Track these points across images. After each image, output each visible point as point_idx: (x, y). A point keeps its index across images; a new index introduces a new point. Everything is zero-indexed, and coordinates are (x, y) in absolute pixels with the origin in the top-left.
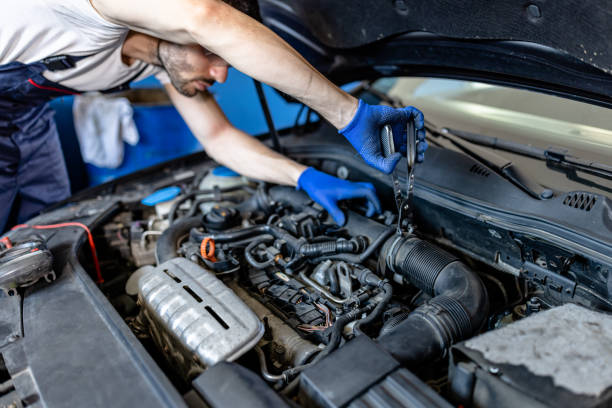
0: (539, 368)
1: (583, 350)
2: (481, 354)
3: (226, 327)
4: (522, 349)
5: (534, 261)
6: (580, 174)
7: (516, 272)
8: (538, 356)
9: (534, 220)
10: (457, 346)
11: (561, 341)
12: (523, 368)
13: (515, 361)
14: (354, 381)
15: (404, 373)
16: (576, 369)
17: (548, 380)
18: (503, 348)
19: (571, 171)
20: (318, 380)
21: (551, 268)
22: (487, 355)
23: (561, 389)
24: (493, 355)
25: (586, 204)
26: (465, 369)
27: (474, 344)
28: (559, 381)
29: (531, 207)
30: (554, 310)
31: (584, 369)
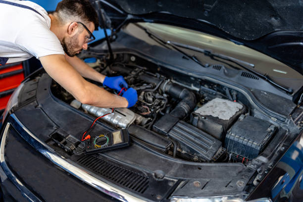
0: (215, 115)
1: (223, 110)
2: (200, 114)
3: (125, 116)
4: (209, 111)
5: (203, 86)
6: (215, 58)
7: (198, 89)
8: (214, 113)
9: (205, 74)
10: (193, 113)
11: (218, 108)
12: (211, 116)
13: (209, 115)
14: (169, 125)
15: (181, 121)
16: (223, 115)
17: (217, 118)
18: (204, 112)
19: (212, 57)
20: (159, 126)
21: (209, 88)
22: (201, 114)
23: (221, 119)
24: (202, 114)
25: (219, 68)
26: (197, 118)
27: (197, 111)
28: (220, 118)
29: (203, 69)
30: (214, 100)
31: (225, 114)
